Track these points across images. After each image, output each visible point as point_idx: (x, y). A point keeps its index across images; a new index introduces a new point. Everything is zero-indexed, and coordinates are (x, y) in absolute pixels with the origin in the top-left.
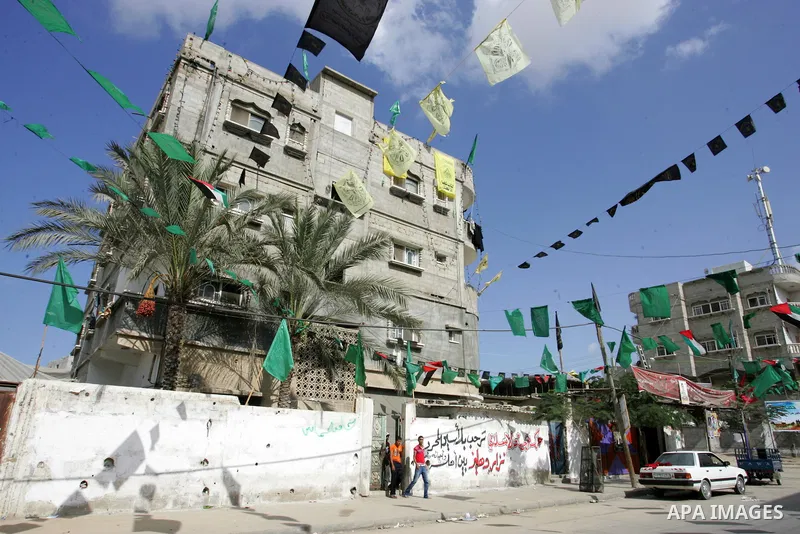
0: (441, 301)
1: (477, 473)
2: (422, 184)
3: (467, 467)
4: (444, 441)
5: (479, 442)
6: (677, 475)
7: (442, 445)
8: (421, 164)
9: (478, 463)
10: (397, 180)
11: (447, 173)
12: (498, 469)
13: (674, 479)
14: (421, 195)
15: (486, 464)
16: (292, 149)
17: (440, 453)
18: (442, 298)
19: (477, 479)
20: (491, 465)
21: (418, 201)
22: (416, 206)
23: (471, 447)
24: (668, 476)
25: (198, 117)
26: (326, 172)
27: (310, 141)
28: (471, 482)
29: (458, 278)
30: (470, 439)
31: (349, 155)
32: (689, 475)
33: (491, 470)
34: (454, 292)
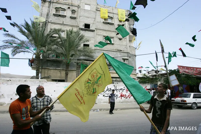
0: (121, 51)
1: (121, 99)
2: (113, 19)
3: (118, 97)
4: (109, 90)
5: (122, 90)
6: (182, 101)
7: (109, 91)
8: (113, 13)
9: (122, 96)
10: (105, 19)
11: (122, 15)
12: (130, 98)
13: (180, 102)
14: (113, 22)
15: (125, 96)
16: (72, 17)
17: (108, 93)
18: (121, 50)
19: (121, 100)
20: (127, 96)
21: (112, 24)
22: (112, 26)
23: (119, 91)
24: (179, 101)
25: (47, 14)
26: (82, 21)
27: (77, 14)
28: (119, 101)
29: (127, 44)
30: (119, 89)
31: (90, 15)
32: (186, 101)
33: (127, 98)
34: (125, 49)
